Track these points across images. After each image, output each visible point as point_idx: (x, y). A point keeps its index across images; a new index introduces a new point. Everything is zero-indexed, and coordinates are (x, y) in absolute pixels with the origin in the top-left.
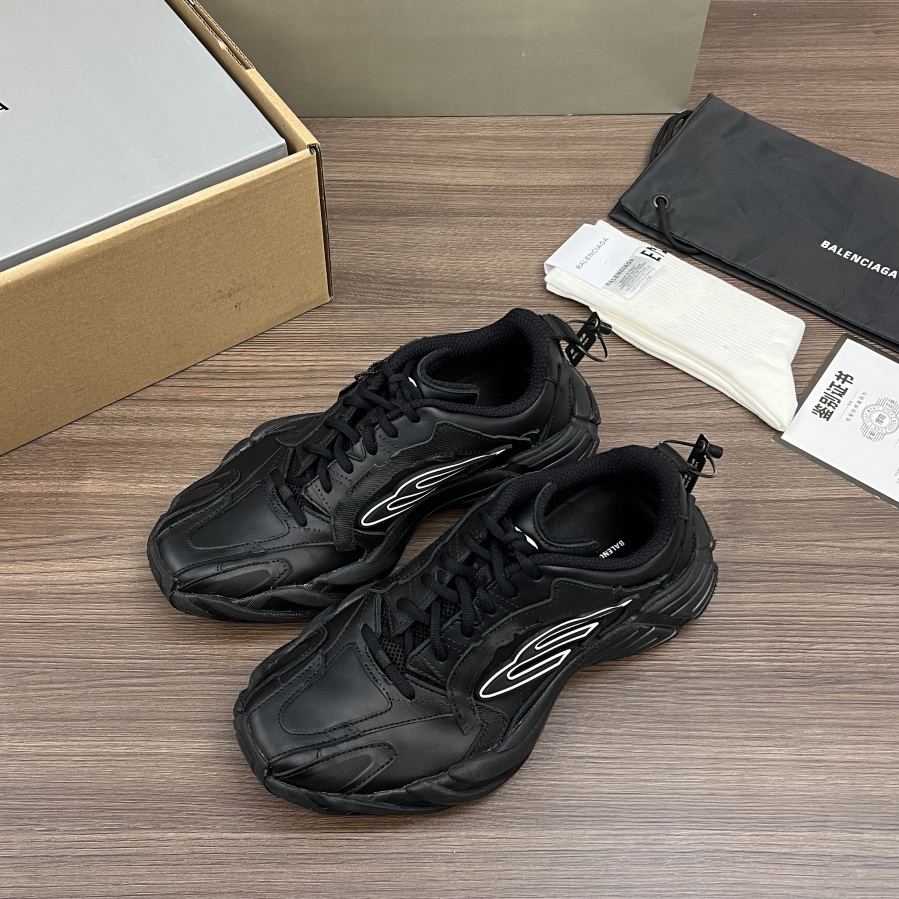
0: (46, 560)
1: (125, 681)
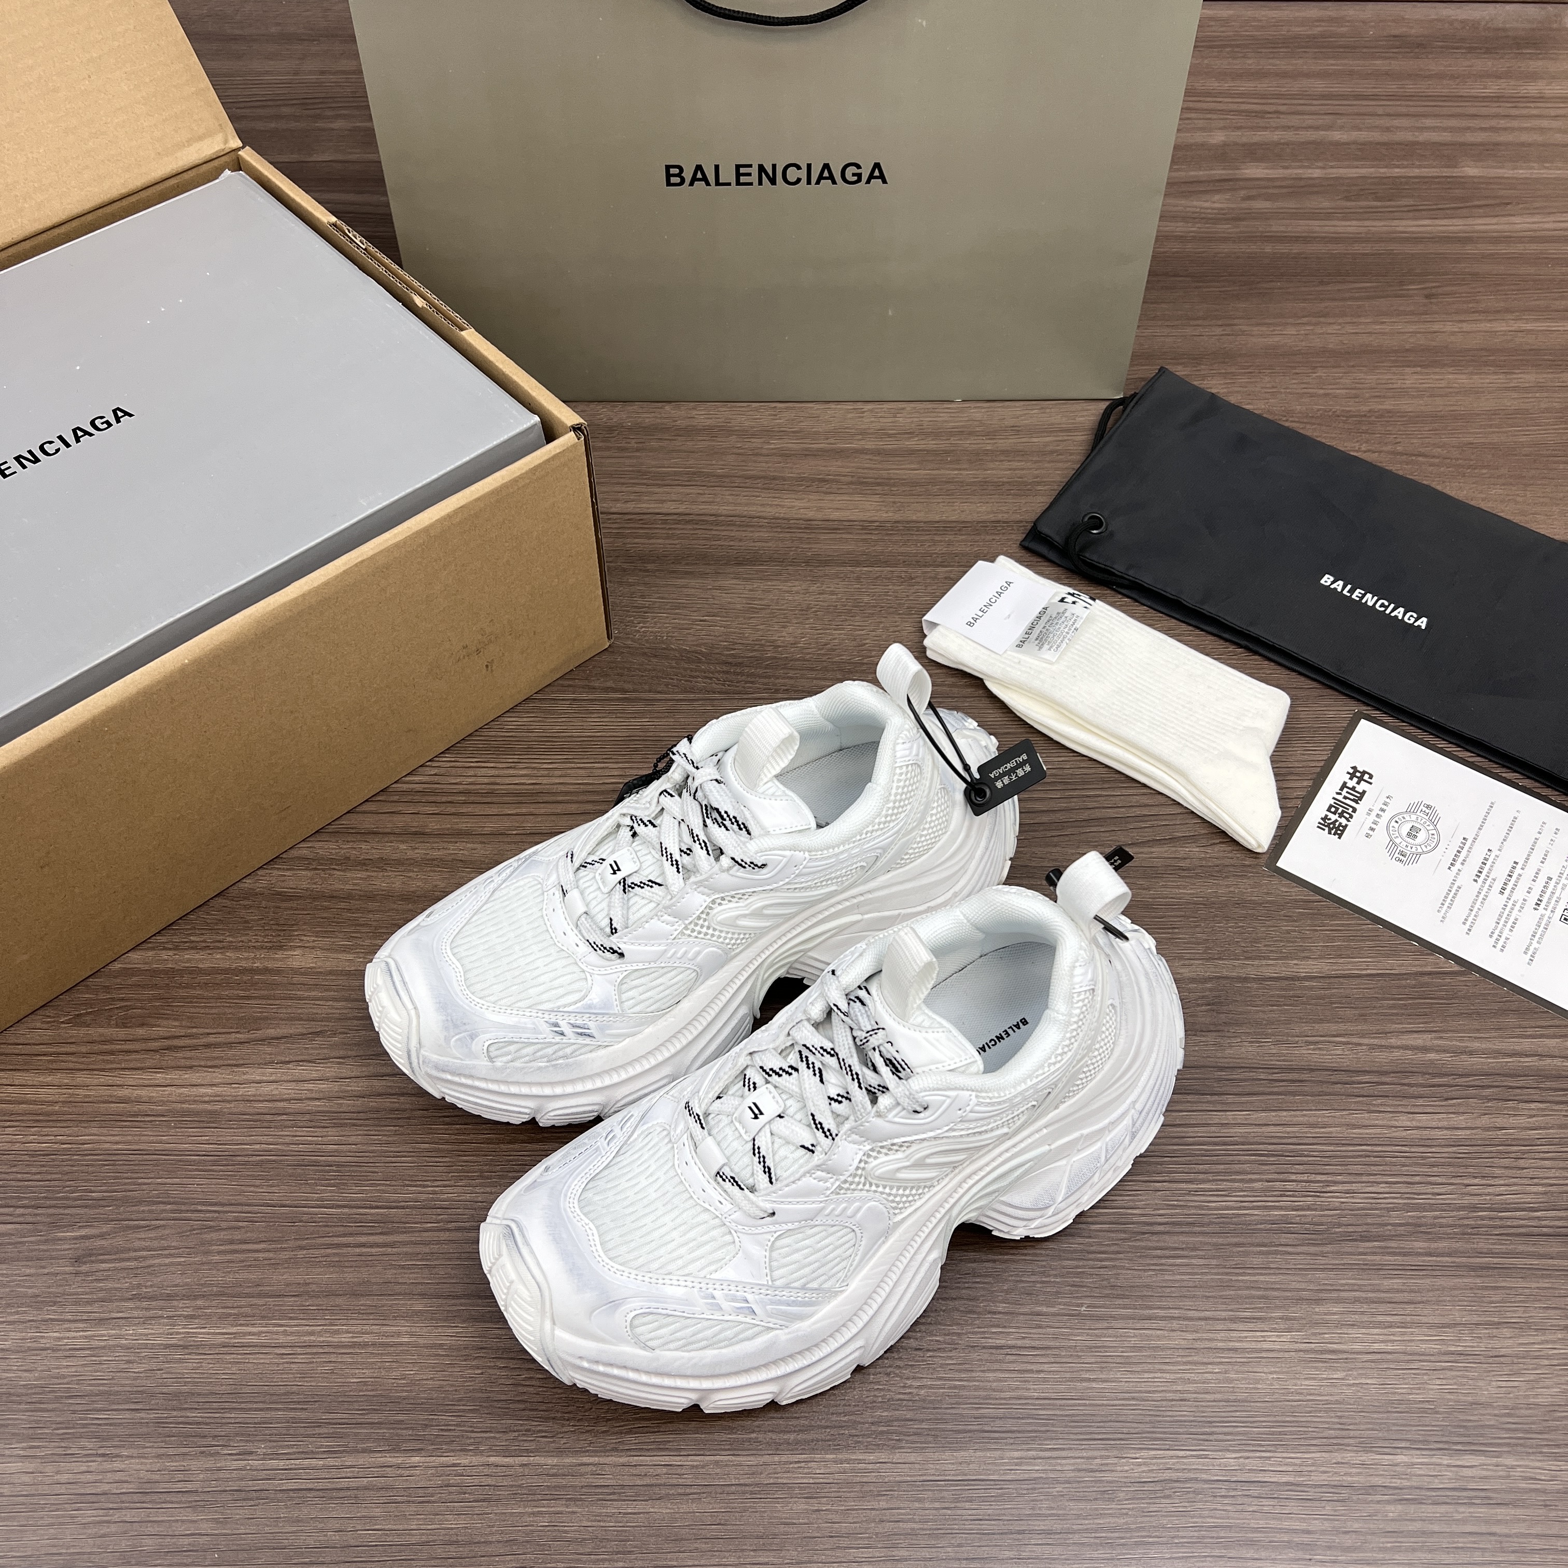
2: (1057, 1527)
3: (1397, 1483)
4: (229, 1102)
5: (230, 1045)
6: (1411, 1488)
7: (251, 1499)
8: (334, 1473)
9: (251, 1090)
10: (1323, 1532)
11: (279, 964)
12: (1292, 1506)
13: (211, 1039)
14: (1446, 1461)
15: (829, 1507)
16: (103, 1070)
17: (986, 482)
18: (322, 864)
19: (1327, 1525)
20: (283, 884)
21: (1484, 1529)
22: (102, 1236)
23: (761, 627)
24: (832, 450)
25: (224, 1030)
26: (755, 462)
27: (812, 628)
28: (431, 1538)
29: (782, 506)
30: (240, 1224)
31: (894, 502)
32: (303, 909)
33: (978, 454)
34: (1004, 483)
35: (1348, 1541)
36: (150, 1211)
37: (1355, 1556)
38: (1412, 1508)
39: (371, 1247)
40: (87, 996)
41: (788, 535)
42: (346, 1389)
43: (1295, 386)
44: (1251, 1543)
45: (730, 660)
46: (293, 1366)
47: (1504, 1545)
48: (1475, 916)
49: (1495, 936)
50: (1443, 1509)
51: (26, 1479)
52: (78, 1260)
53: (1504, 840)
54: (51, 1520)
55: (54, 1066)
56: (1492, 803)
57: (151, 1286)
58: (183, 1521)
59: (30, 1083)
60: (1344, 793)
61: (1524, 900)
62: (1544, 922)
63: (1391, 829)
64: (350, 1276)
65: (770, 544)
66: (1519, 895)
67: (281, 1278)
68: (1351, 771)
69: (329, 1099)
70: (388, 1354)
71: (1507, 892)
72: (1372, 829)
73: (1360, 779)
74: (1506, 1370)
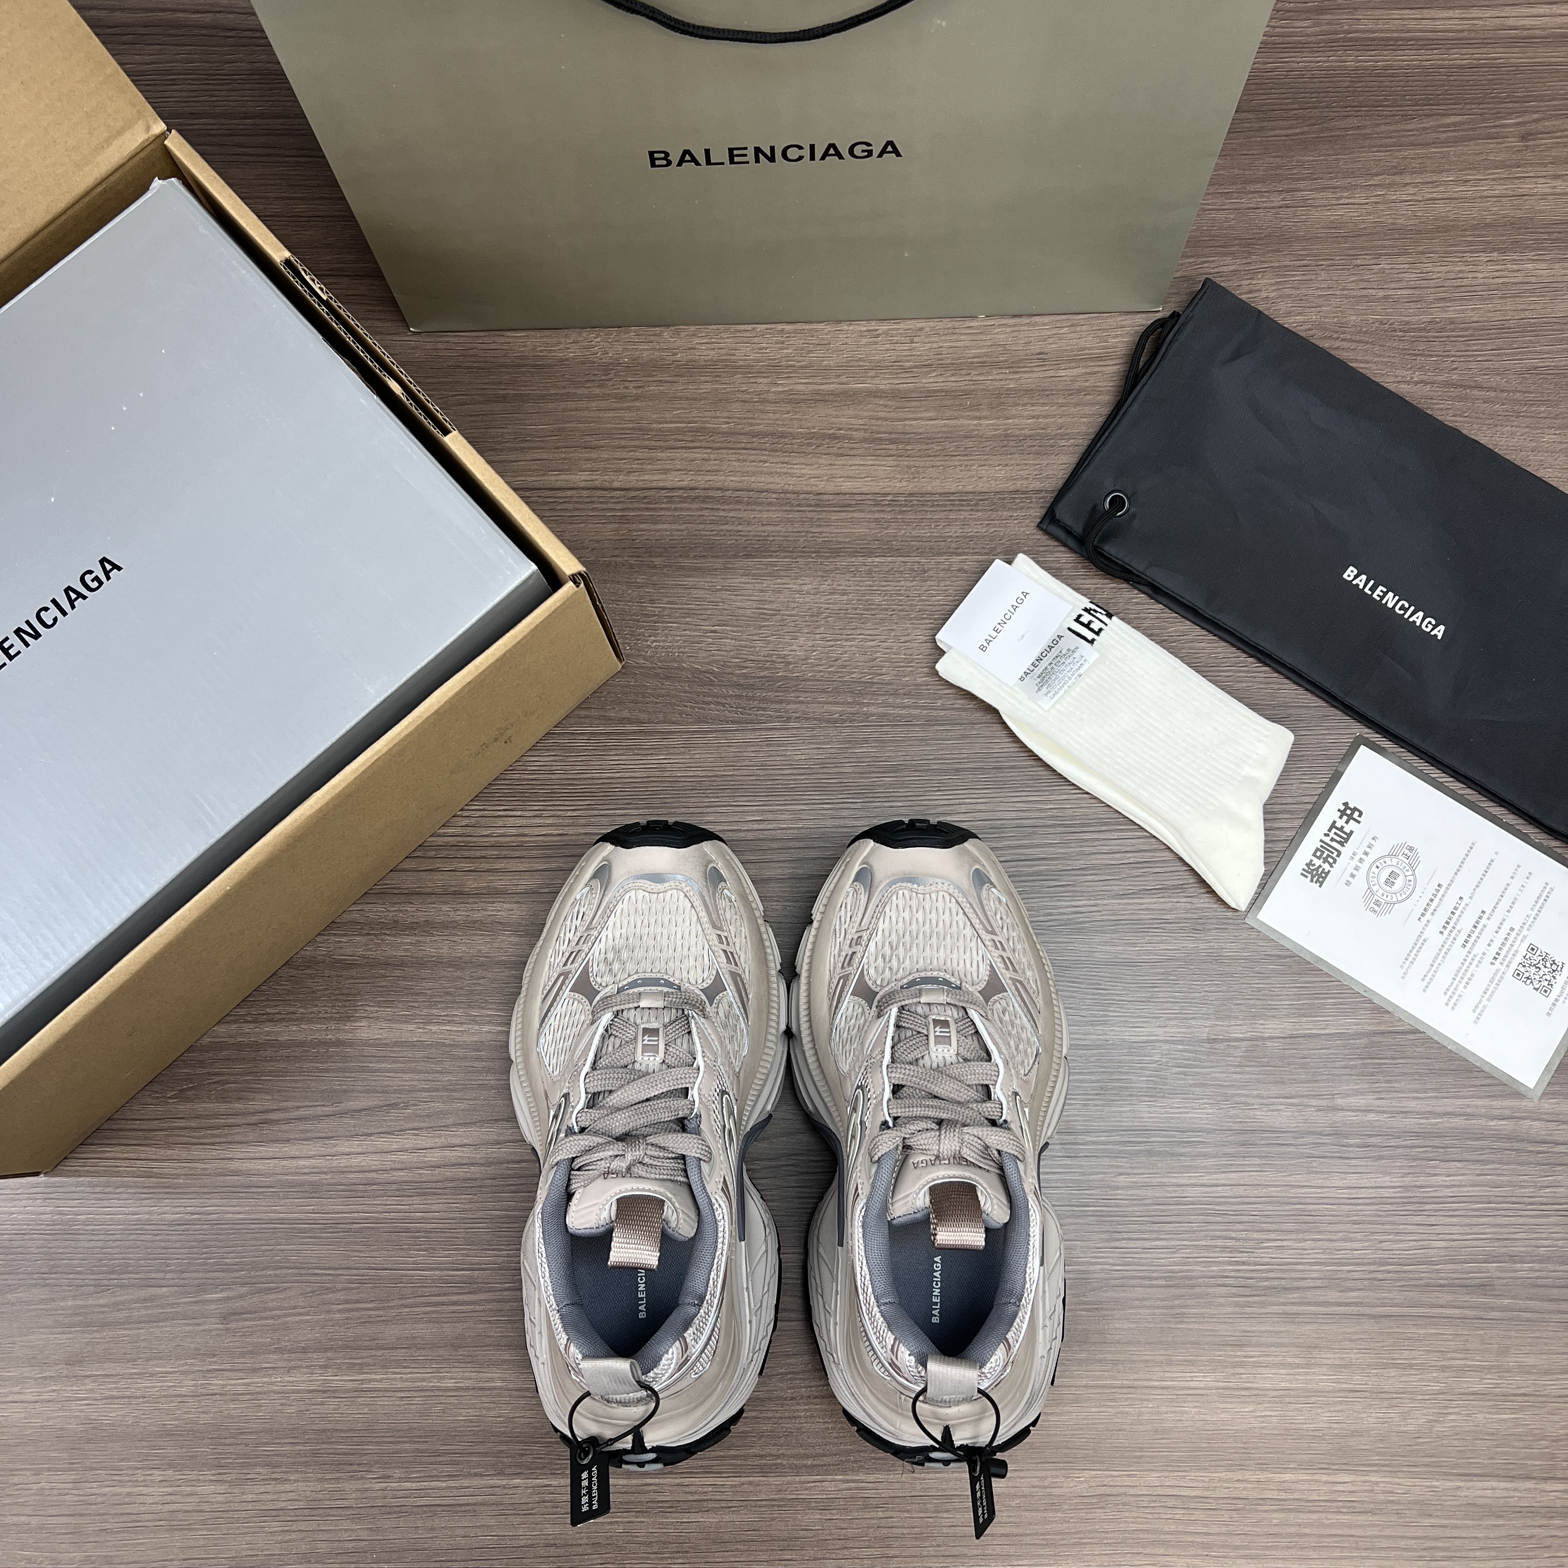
0: (325, 1138)
1: (444, 1299)
2: (1015, 1530)
3: (1283, 1496)
4: (325, 1173)
5: (317, 1118)
6: (1294, 1499)
7: (395, 1513)
8: (455, 1492)
9: (343, 1162)
10: (1219, 1534)
11: (350, 1036)
12: (1199, 1515)
13: (301, 1113)
14: (1325, 1478)
15: (838, 1517)
16: (213, 1144)
17: (1006, 436)
18: (373, 929)
19: (1224, 1529)
20: (343, 951)
21: (1346, 1531)
22: (241, 1297)
23: (772, 638)
24: (844, 393)
25: (311, 1104)
26: (762, 411)
27: (822, 639)
28: (535, 1542)
29: (791, 475)
30: (352, 1285)
31: (909, 467)
32: (363, 978)
33: (999, 396)
34: (1026, 437)
35: (1237, 1541)
36: (276, 1276)
37: (1243, 1552)
38: (1292, 1516)
39: (462, 1305)
40: (185, 1071)
41: (797, 515)
42: (456, 1425)
43: (1353, 286)
44: (1163, 1543)
45: (742, 682)
46: (412, 1407)
47: (1361, 1544)
48: (1435, 972)
49: (1449, 993)
50: (1315, 1516)
51: (220, 1498)
52: (225, 1318)
53: (1477, 886)
54: (246, 1530)
55: (171, 1140)
56: (1473, 844)
57: (288, 1341)
58: (346, 1530)
59: (154, 1157)
60: (1332, 835)
61: (1484, 954)
62: (1497, 978)
63: (1371, 875)
64: (447, 1329)
65: (778, 528)
66: (1479, 949)
67: (393, 1332)
68: (1342, 808)
69: (410, 1169)
70: (486, 1396)
71: (1469, 945)
72: (1353, 876)
73: (1350, 817)
74: (1386, 1403)
